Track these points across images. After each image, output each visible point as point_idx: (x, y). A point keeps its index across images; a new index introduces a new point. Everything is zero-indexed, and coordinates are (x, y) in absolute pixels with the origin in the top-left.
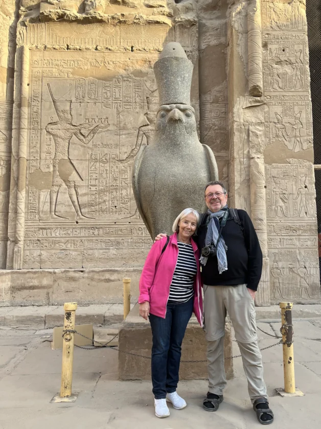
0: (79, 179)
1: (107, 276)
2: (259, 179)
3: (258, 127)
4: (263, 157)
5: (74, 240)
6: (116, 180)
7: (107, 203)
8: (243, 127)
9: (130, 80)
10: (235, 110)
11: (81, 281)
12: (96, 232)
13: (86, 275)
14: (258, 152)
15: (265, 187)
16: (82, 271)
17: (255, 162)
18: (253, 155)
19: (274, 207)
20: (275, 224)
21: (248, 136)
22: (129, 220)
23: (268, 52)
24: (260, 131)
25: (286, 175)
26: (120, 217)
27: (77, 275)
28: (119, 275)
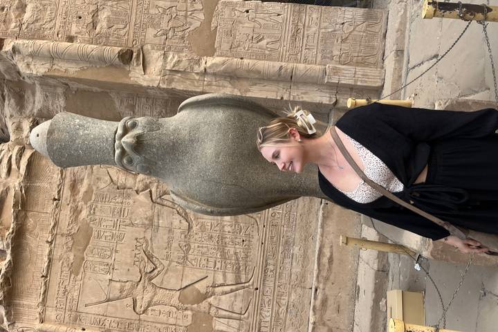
0: (205, 281)
1: (325, 260)
2: (232, 64)
3: (169, 58)
4: (205, 57)
5: (278, 295)
6: (212, 237)
7: (238, 251)
8: (166, 77)
9: (94, 207)
10: (145, 84)
11: (327, 292)
12: (271, 267)
13: (321, 286)
14: (198, 62)
15: (242, 59)
16: (316, 290)
17: (210, 67)
18: (202, 68)
19: (267, 52)
20: (288, 53)
21: (178, 72)
22: (261, 226)
23: (79, 36)
24: (174, 57)
25: (230, 33)
26: (257, 237)
27: (320, 297)
28: (326, 246)
